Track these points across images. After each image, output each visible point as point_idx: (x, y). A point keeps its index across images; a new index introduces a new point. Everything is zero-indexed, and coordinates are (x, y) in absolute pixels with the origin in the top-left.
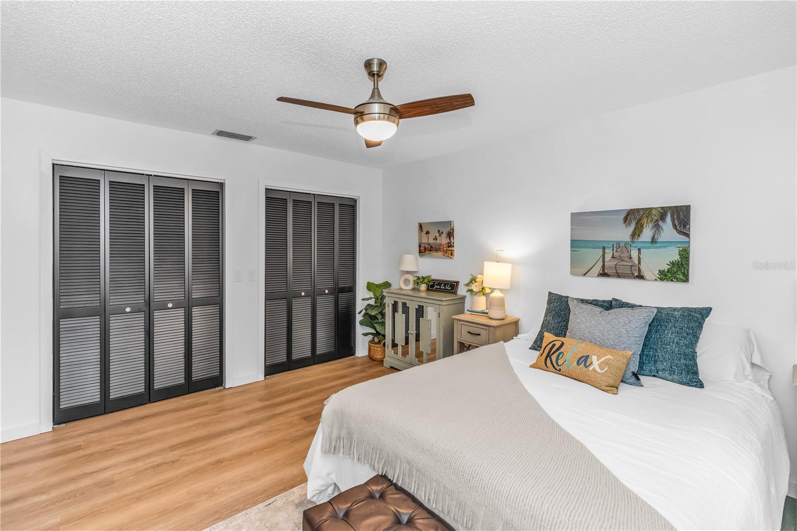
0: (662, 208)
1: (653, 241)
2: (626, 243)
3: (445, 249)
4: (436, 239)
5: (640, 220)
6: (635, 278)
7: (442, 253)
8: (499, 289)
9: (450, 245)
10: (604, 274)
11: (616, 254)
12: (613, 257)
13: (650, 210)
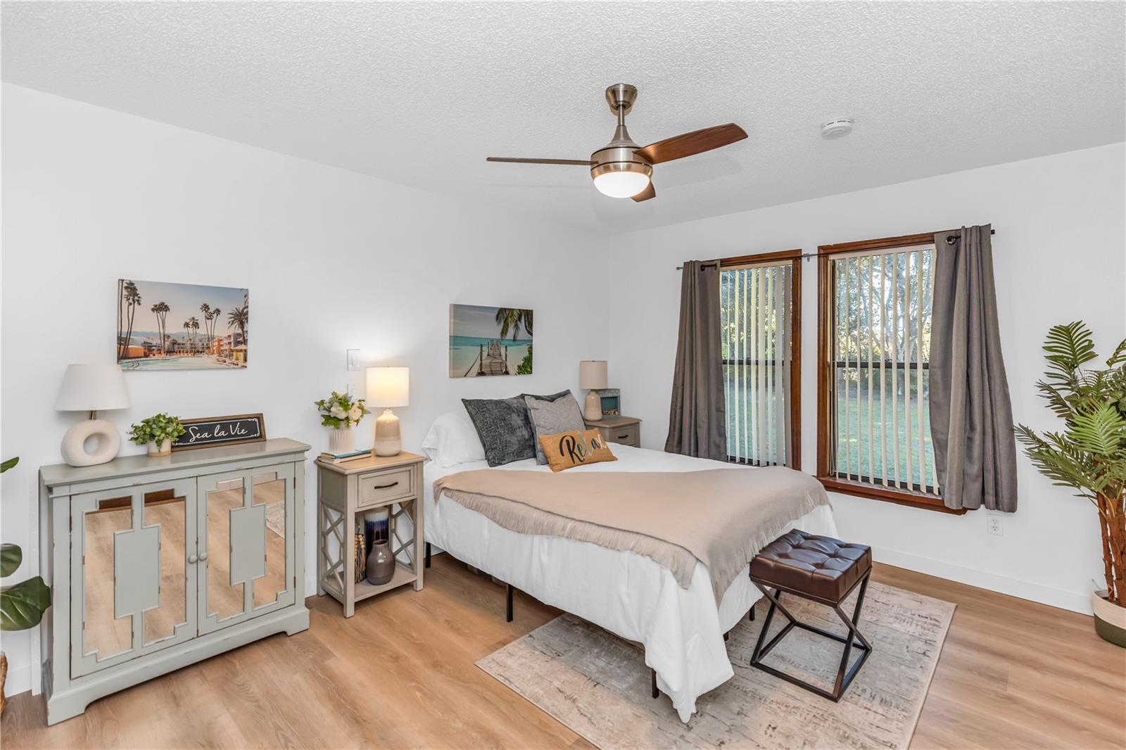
0: (519, 310)
1: (515, 339)
2: (498, 341)
3: (226, 347)
4: (196, 325)
5: (506, 319)
6: (503, 374)
7: (215, 356)
8: (390, 408)
9: (241, 339)
10: (481, 374)
11: (491, 352)
12: (488, 355)
13: (512, 310)
